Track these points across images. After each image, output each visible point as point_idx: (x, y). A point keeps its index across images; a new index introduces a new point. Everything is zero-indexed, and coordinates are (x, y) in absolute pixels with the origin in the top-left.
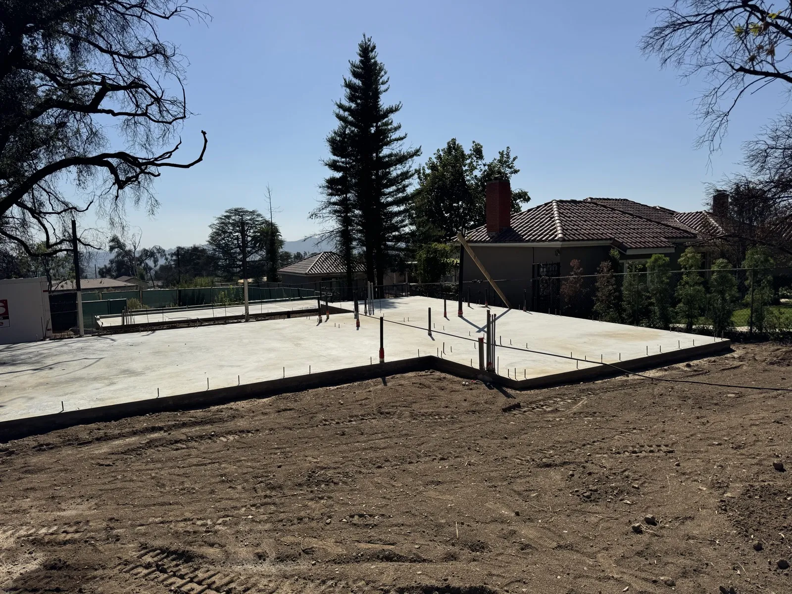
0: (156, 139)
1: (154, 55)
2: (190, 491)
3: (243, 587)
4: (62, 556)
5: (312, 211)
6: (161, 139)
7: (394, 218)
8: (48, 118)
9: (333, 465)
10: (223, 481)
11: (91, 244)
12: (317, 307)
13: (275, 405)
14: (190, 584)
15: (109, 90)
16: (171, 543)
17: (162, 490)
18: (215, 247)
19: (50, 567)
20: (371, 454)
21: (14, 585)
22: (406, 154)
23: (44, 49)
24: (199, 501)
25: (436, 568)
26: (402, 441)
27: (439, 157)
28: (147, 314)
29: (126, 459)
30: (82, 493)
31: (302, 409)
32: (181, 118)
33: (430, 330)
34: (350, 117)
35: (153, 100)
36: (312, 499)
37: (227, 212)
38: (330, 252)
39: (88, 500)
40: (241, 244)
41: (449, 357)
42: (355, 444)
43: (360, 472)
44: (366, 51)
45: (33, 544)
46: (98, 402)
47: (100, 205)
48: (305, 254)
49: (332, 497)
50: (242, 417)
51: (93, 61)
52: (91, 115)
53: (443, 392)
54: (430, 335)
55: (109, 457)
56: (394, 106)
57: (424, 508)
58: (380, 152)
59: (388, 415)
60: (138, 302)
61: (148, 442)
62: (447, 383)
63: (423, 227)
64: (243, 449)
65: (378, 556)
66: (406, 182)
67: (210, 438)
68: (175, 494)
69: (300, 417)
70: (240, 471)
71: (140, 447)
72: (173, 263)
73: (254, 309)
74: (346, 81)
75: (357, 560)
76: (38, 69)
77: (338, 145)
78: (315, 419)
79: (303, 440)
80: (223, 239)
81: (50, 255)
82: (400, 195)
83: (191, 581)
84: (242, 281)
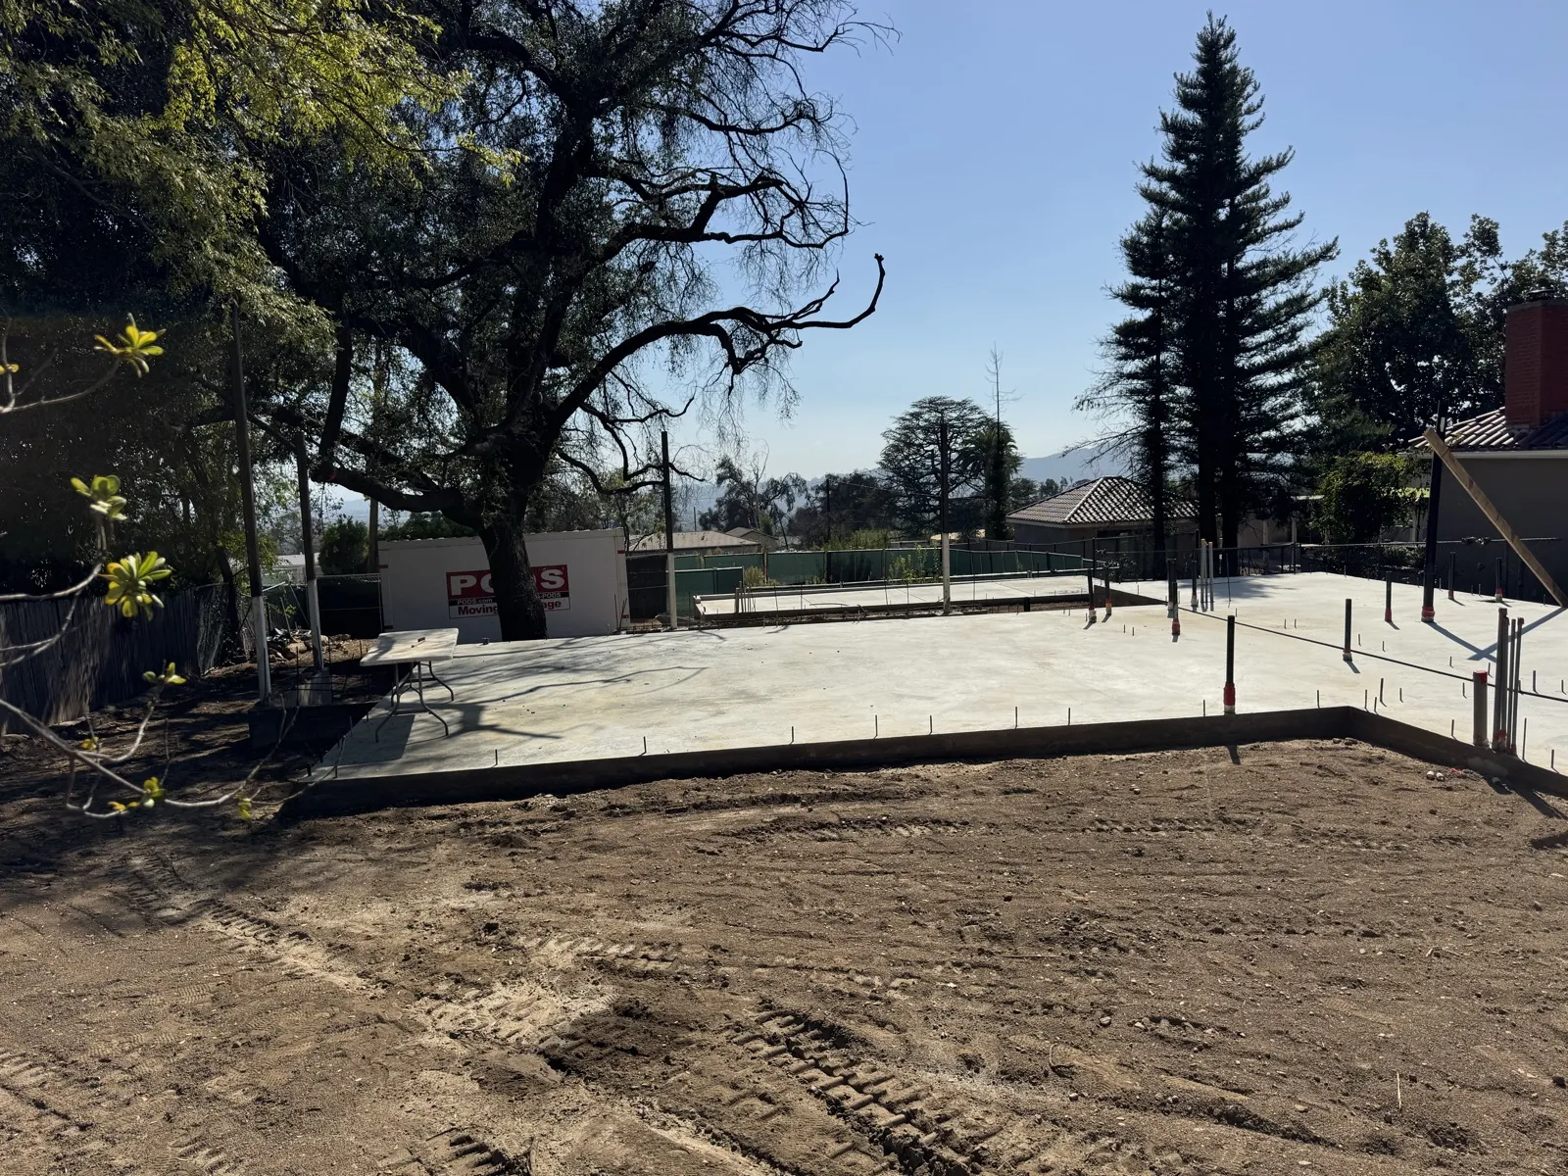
0: (795, 279)
1: (795, 123)
2: (844, 919)
3: (938, 1112)
4: (641, 996)
5: (1081, 393)
6: (804, 277)
7: (1267, 399)
8: (627, 260)
9: (1116, 913)
10: (902, 909)
11: (690, 471)
12: (1086, 591)
13: (999, 779)
14: (842, 1087)
15: (722, 197)
16: (812, 1008)
17: (797, 909)
18: (891, 474)
19: (626, 1011)
20: (1200, 903)
21: (573, 1031)
22: (1299, 258)
23: (622, 137)
24: (859, 939)
25: (1344, 1163)
26: (1273, 885)
27: (1385, 258)
28: (775, 595)
29: (740, 846)
30: (671, 896)
31: (1054, 795)
32: (841, 234)
33: (1347, 649)
34: (1174, 192)
35: (792, 206)
36: (1072, 973)
37: (915, 406)
38: (1118, 478)
39: (680, 909)
40: (939, 467)
41: (1392, 710)
42: (1166, 878)
43: (1175, 935)
44: (1212, 48)
45: (600, 969)
46: (697, 743)
47: (704, 404)
48: (1064, 482)
49: (1113, 976)
50: (937, 795)
51: (697, 149)
52: (694, 245)
53: (1376, 788)
54: (1348, 659)
55: (713, 838)
56: (1275, 158)
57: (1321, 1030)
58: (1238, 260)
59: (1241, 827)
60: (761, 575)
61: (774, 821)
62: (1388, 769)
63: (1339, 418)
64: (939, 856)
65: (1211, 1111)
66: (1299, 319)
67: (879, 827)
68: (819, 921)
69: (1047, 808)
70: (933, 894)
71: (763, 829)
72: (818, 504)
73: (962, 592)
74: (1165, 119)
75: (1164, 1107)
76: (612, 174)
77: (1143, 255)
78: (1080, 815)
79: (1054, 855)
80: (907, 458)
81: (628, 491)
82: (1285, 348)
83: (845, 1081)
84: (938, 537)
